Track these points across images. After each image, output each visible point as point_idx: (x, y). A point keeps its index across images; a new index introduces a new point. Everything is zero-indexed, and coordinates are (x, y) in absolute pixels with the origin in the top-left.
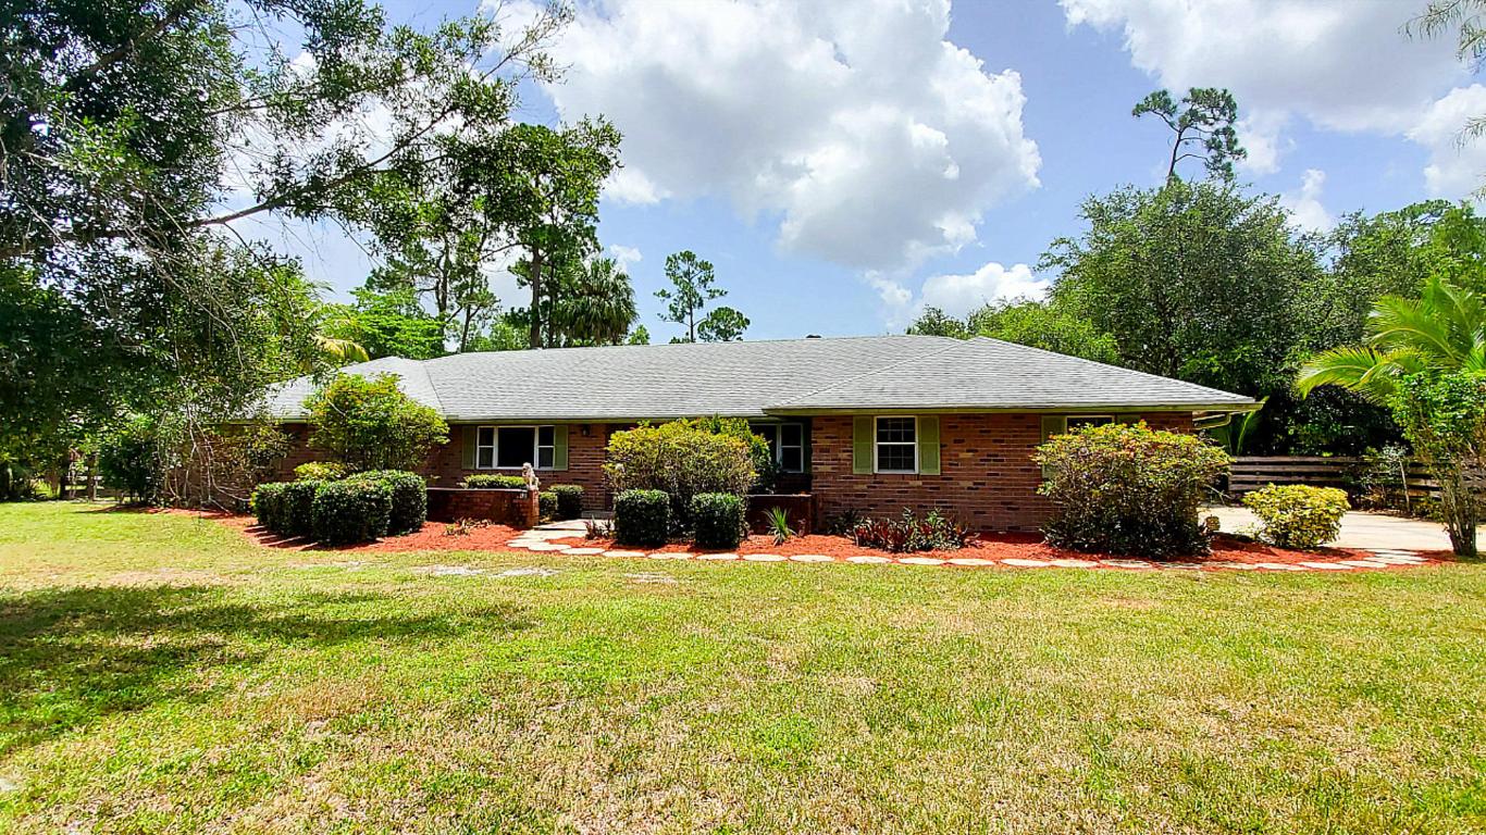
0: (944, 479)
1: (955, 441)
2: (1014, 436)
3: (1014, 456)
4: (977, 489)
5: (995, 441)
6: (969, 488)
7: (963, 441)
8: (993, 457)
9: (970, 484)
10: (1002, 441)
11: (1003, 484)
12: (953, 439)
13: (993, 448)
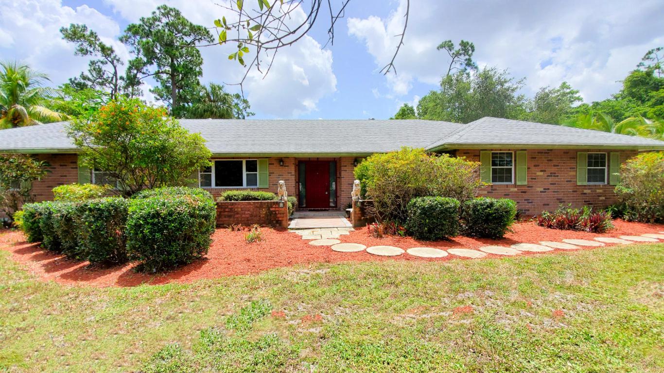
0: (528, 187)
1: (535, 166)
2: (564, 163)
3: (564, 174)
4: (545, 192)
5: (554, 166)
6: (541, 192)
7: (539, 166)
8: (553, 174)
9: (542, 189)
10: (558, 166)
11: (557, 189)
12: (533, 164)
13: (554, 169)
